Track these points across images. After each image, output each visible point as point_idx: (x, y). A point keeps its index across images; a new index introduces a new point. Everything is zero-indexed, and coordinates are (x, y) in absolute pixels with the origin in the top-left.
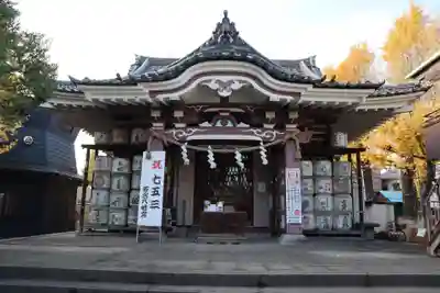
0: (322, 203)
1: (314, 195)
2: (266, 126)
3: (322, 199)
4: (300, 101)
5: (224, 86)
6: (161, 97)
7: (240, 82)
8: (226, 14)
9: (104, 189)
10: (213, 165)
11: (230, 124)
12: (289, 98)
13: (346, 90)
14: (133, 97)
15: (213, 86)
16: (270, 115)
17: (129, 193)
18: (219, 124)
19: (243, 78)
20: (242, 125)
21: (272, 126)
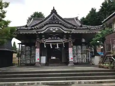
1: (77, 54)
2: (64, 38)
4: (72, 33)
5: (54, 30)
6: (39, 33)
7: (58, 29)
8: (54, 7)
9: (24, 54)
10: (52, 47)
11: (55, 38)
12: (69, 32)
13: (82, 30)
15: (51, 30)
16: (65, 36)
18: (53, 38)
20: (58, 38)
21: (65, 38)
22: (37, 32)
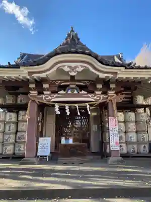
0: (131, 137)
2: (97, 93)
3: (131, 135)
5: (73, 69)
6: (35, 76)
7: (82, 66)
11: (76, 92)
12: (111, 76)
13: (144, 70)
14: (17, 75)
15: (66, 69)
16: (99, 86)
17: (16, 133)
18: (69, 92)
19: (84, 64)
20: (83, 92)
21: (100, 93)
22: (30, 73)
